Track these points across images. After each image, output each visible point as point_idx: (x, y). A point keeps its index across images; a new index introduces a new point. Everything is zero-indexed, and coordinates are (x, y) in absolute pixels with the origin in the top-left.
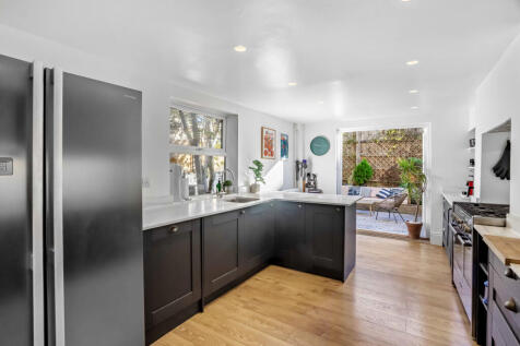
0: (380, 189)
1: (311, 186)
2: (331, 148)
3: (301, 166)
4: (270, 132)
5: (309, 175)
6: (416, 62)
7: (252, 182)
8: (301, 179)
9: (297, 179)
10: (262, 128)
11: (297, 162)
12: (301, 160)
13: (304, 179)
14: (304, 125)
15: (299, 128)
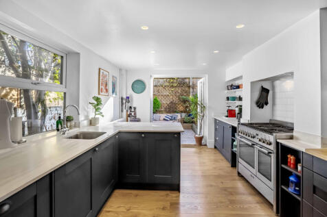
0: (165, 115)
1: (132, 116)
2: (147, 87)
3: (125, 101)
4: (105, 73)
5: (131, 107)
6: (242, 26)
7: (92, 115)
8: (125, 111)
9: (122, 111)
10: (100, 69)
11: (122, 99)
12: (125, 97)
13: (127, 111)
14: (127, 71)
15: (124, 72)
